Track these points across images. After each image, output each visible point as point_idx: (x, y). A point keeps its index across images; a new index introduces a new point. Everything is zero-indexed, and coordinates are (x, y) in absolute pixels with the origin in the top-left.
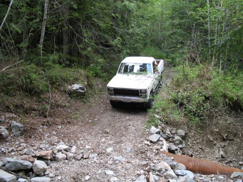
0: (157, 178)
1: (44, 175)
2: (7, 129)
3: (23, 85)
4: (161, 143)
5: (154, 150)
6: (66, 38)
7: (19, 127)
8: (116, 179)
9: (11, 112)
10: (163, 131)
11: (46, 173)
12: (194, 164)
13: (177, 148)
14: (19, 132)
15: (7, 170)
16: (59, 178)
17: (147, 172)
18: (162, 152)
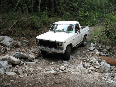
0: (89, 65)
1: (33, 61)
2: (21, 43)
3: (30, 25)
4: (95, 51)
5: (91, 54)
6: (53, 5)
7: (26, 42)
8: (67, 64)
9: (24, 37)
10: (97, 46)
11: (34, 60)
12: (111, 61)
13: (105, 55)
14: (26, 45)
15: (16, 57)
16: (40, 62)
17: (84, 62)
18: (95, 55)
